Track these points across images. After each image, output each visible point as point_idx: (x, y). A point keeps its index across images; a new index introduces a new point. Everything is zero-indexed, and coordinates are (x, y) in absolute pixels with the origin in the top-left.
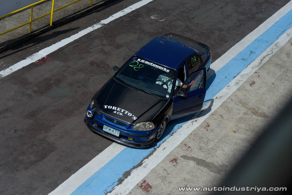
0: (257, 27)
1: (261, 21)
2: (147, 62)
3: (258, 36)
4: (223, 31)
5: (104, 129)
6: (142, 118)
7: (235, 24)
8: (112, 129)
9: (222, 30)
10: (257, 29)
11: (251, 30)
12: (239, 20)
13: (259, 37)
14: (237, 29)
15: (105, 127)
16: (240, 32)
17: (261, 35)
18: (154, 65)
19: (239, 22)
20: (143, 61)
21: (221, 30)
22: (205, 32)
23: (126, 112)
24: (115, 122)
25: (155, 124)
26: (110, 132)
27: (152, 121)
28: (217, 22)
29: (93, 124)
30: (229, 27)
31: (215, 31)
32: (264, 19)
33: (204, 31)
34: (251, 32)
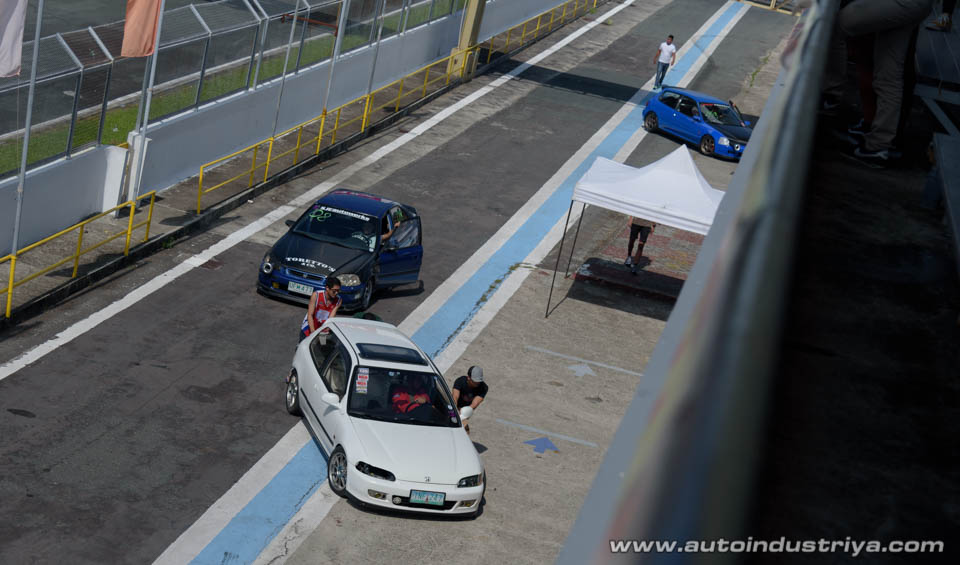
0: (236, 482)
1: (245, 463)
2: (335, 210)
3: (240, 508)
4: (138, 501)
5: (290, 289)
6: (343, 270)
7: (173, 475)
8: (302, 286)
9: (136, 498)
10: (235, 486)
11: (220, 490)
12: (182, 465)
13: (243, 509)
14: (179, 490)
15: (291, 283)
16: (188, 500)
17: (250, 502)
18: (346, 213)
19: (183, 470)
20: (329, 209)
21: (132, 498)
22: (87, 507)
23: (319, 264)
24: (305, 276)
25: (361, 280)
26: (300, 291)
27: (357, 274)
28: (119, 475)
29: (272, 285)
30: (156, 488)
31: (117, 502)
32: (252, 455)
33: (82, 507)
34: (220, 497)
